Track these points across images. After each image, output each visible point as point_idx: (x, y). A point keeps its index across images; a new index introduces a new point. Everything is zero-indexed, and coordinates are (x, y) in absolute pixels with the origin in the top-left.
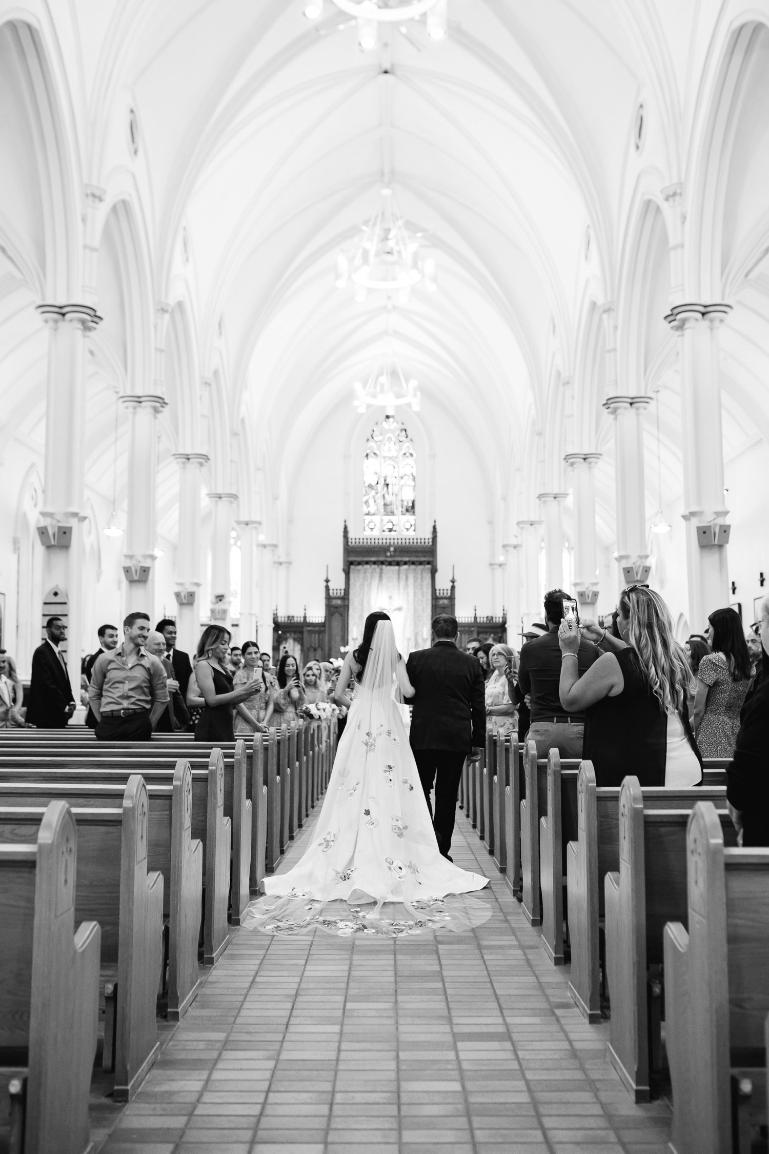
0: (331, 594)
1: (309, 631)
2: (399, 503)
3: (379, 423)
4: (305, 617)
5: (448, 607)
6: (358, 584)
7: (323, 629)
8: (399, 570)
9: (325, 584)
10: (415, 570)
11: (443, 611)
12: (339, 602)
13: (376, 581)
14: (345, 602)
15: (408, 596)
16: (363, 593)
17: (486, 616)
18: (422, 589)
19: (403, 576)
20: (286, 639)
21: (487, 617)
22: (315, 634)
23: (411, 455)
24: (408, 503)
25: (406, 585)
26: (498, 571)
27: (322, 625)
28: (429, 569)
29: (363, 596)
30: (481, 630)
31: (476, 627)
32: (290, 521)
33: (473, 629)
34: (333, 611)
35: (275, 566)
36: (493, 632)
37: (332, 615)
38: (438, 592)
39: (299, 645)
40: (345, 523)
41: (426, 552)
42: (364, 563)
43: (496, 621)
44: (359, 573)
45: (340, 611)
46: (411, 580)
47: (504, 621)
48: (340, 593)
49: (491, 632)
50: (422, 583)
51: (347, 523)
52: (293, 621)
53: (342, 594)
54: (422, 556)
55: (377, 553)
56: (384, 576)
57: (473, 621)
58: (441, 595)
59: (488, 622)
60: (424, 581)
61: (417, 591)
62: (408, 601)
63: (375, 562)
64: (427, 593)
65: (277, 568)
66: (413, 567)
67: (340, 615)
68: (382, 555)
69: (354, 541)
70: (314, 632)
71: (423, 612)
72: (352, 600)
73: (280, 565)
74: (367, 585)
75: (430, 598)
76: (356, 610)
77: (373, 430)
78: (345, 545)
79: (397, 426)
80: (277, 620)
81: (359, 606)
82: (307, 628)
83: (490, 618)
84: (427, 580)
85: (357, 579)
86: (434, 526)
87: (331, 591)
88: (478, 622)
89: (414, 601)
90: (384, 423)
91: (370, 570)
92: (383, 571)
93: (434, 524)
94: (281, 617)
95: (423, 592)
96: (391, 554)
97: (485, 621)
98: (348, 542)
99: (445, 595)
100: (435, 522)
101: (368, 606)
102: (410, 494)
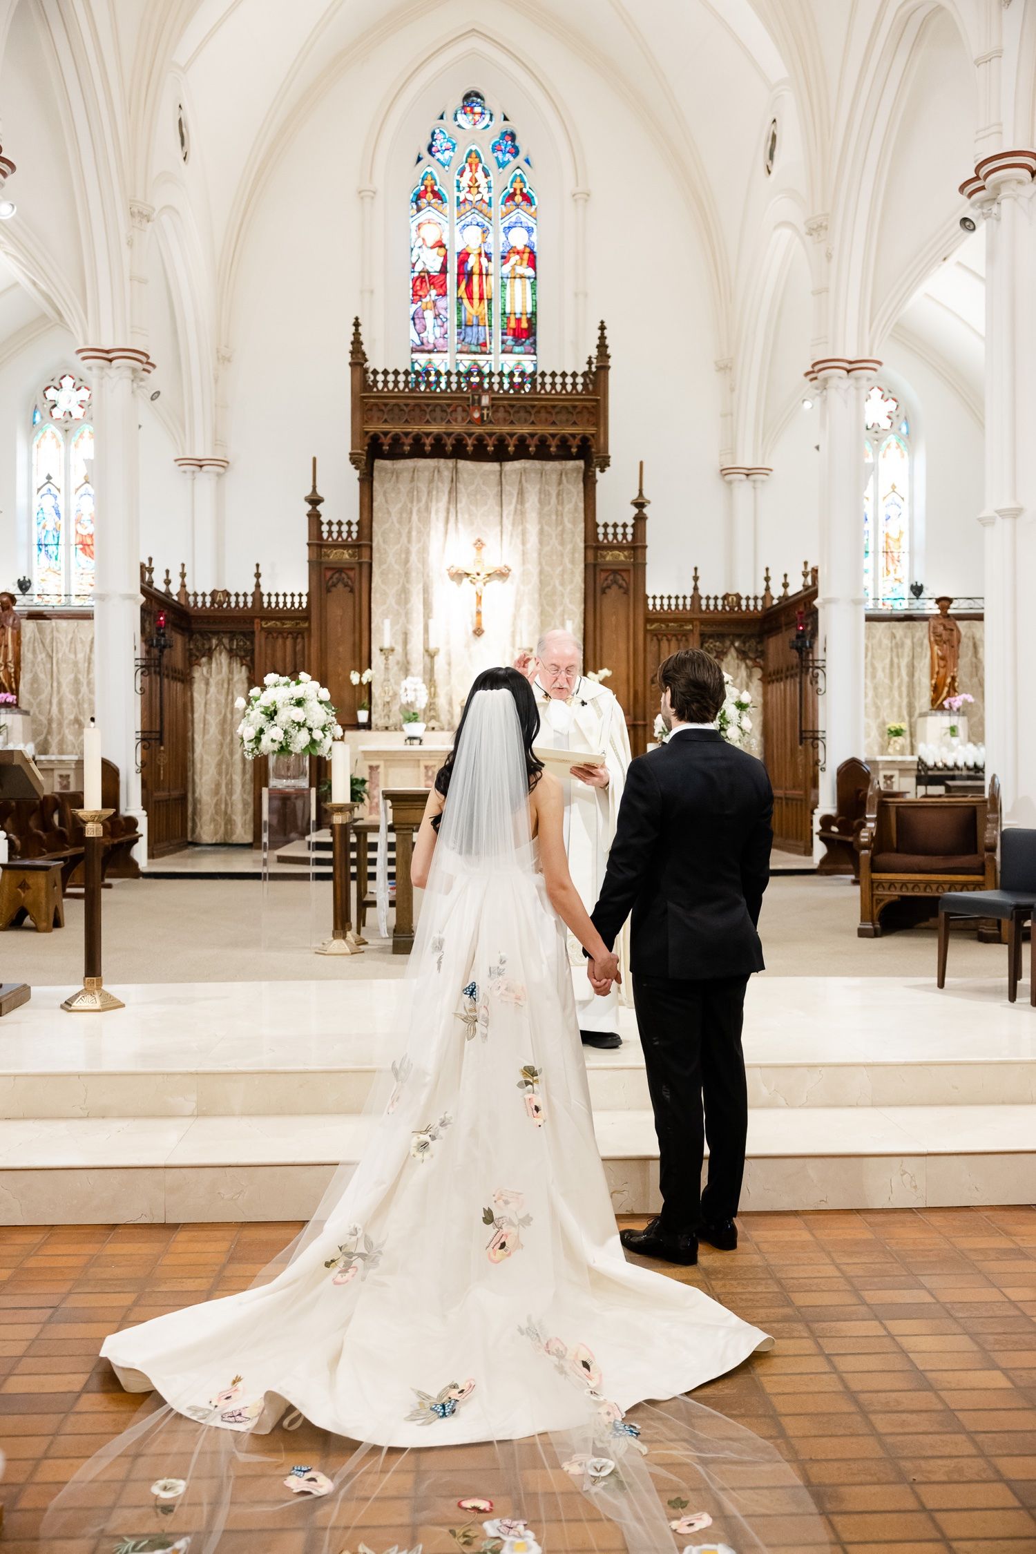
0: (325, 535)
1: (269, 631)
2: (497, 322)
3: (449, 116)
4: (258, 595)
5: (628, 571)
6: (395, 509)
7: (306, 625)
8: (501, 471)
9: (309, 507)
10: (542, 473)
11: (615, 582)
12: (346, 555)
13: (440, 505)
14: (360, 557)
15: (524, 543)
16: (410, 532)
17: (720, 596)
18: (560, 522)
19: (511, 489)
20: (209, 654)
21: (725, 598)
22: (285, 639)
23: (527, 198)
24: (518, 321)
25: (520, 514)
26: (743, 489)
27: (303, 615)
28: (577, 469)
29: (409, 541)
30: (708, 630)
31: (697, 623)
32: (224, 359)
33: (689, 627)
34: (331, 578)
35: (185, 472)
36: (738, 636)
37: (328, 591)
38: (601, 530)
39: (244, 667)
40: (357, 330)
41: (578, 410)
42: (410, 445)
43: (748, 606)
44: (397, 477)
45: (349, 578)
46: (532, 500)
47: (768, 605)
48: (349, 533)
49: (734, 635)
50: (560, 508)
51: (361, 329)
52: (225, 605)
53: (354, 535)
54: (567, 420)
55: (445, 411)
56: (463, 490)
57: (688, 607)
58: (610, 537)
59: (727, 608)
60: (565, 502)
61: (546, 528)
62: (524, 553)
63: (438, 439)
64: (573, 533)
65: (189, 475)
66: (537, 464)
67: (348, 589)
68: (460, 419)
69: (380, 378)
70: (280, 632)
71: (562, 584)
72: (379, 551)
73: (197, 469)
74: (419, 511)
75: (582, 545)
76: (390, 576)
77: (433, 134)
78: (358, 388)
79: (490, 123)
80: (183, 602)
81: (397, 567)
82: (263, 623)
83: (732, 600)
84: (574, 500)
85: (393, 495)
86: (599, 338)
87: (325, 528)
88: (704, 608)
89: (540, 554)
90: (459, 116)
91: (427, 474)
92: (460, 475)
93: (599, 333)
94: (196, 595)
95: (563, 531)
96: (482, 415)
97: (720, 608)
98: (365, 380)
99: (620, 537)
100: (602, 328)
101: (420, 566)
102: (524, 298)
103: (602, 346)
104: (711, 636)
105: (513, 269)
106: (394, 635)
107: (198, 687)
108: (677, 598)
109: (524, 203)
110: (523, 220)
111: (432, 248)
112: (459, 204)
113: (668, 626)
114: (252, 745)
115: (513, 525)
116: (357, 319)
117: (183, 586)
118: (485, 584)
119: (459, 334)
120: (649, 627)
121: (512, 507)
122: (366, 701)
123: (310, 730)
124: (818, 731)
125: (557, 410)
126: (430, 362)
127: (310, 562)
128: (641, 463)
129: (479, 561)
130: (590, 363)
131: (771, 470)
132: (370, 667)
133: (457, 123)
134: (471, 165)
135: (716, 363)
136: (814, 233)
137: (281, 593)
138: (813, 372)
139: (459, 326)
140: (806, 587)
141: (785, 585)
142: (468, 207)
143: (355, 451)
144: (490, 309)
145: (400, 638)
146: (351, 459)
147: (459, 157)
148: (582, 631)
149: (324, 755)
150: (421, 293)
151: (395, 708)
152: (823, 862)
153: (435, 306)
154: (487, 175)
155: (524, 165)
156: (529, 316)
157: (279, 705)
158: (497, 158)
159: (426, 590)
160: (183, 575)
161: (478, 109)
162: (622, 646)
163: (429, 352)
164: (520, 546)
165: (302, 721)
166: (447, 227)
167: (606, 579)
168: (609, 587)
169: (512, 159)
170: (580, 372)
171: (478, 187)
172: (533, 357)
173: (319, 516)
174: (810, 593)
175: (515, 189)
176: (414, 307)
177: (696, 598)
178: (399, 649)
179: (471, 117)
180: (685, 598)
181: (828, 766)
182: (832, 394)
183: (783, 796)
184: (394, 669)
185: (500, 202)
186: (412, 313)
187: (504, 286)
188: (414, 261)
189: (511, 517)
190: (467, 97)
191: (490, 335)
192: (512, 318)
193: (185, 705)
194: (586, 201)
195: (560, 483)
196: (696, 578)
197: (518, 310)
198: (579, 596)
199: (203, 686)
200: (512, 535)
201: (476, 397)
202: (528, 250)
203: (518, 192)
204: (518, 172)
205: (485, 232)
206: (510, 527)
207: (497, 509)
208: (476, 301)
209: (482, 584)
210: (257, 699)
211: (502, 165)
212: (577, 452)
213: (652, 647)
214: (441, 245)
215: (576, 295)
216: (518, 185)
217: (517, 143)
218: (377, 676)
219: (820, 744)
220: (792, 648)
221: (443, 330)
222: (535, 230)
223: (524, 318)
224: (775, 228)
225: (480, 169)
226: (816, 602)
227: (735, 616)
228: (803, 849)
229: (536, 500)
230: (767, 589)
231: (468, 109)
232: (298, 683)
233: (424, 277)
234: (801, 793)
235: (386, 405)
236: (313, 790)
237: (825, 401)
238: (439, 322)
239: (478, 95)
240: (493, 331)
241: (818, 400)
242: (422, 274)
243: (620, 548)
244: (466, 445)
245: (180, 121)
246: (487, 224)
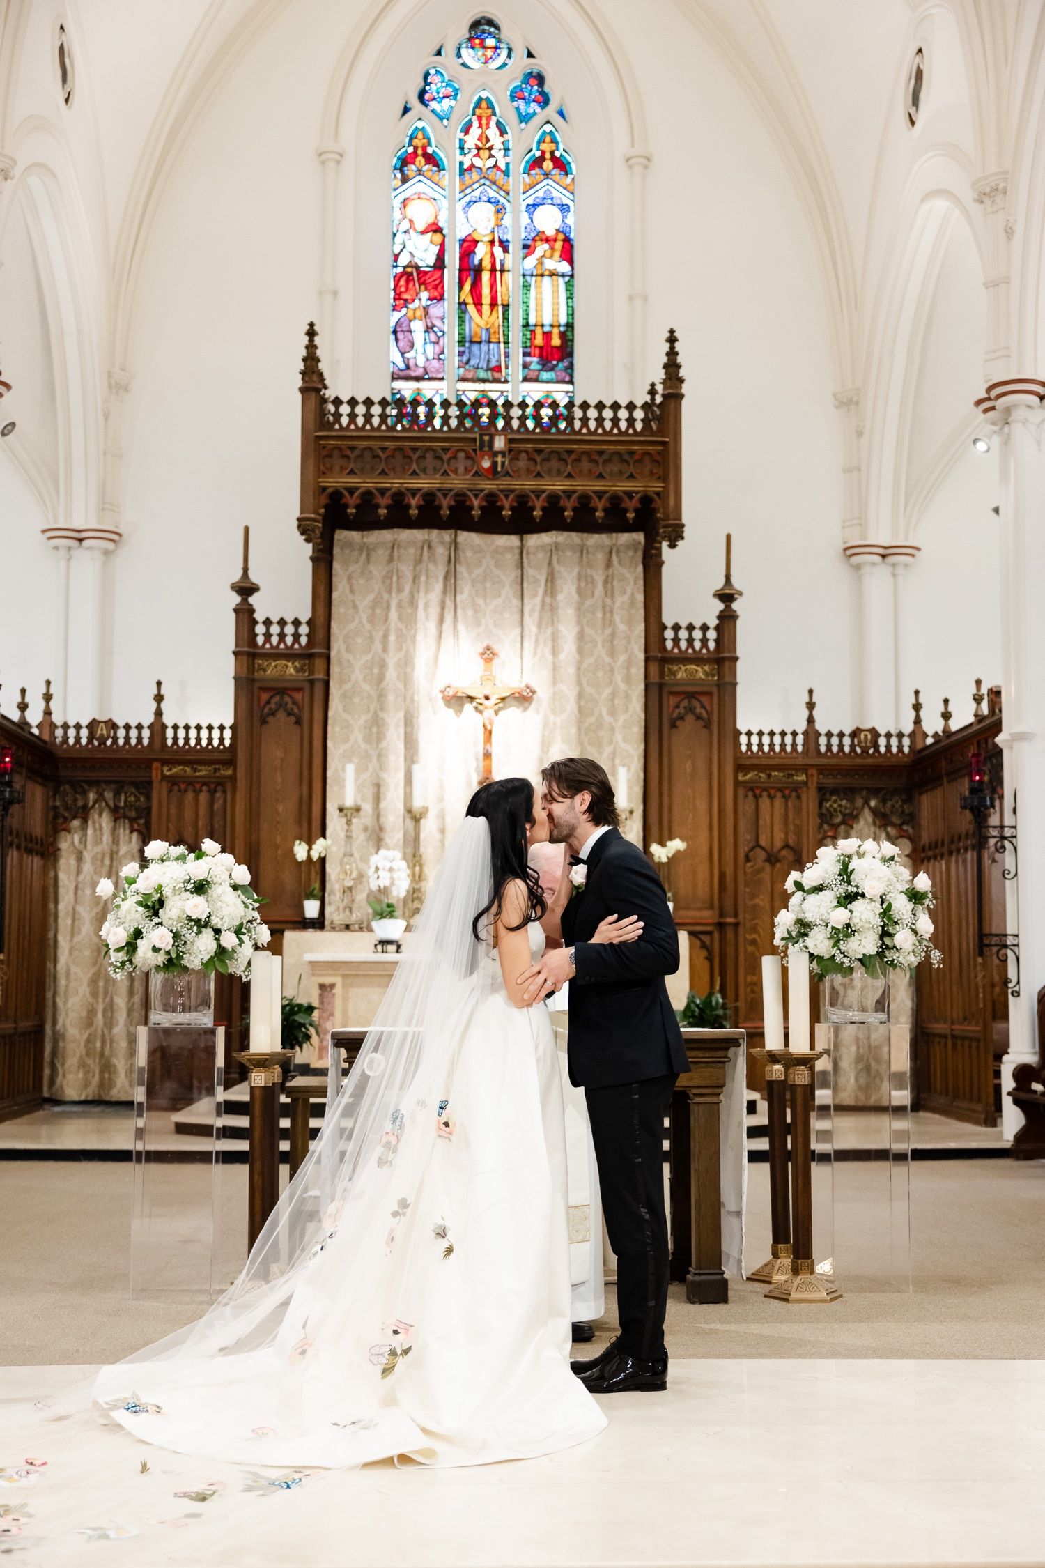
0: (260, 640)
1: (173, 781)
2: (516, 336)
3: (449, 51)
4: (158, 727)
5: (710, 694)
6: (364, 602)
7: (230, 772)
8: (522, 548)
9: (237, 599)
10: (582, 550)
11: (690, 710)
12: (291, 669)
13: (431, 596)
14: (311, 672)
15: (555, 652)
16: (385, 637)
17: (847, 731)
18: (608, 622)
19: (537, 575)
20: (84, 814)
21: (855, 734)
22: (197, 792)
23: (561, 165)
24: (547, 336)
25: (550, 611)
26: (877, 577)
27: (226, 757)
28: (633, 546)
29: (385, 650)
30: (830, 781)
31: (814, 771)
32: (118, 386)
33: (803, 777)
34: (268, 702)
35: (56, 548)
36: (875, 792)
37: (264, 722)
38: (669, 634)
39: (135, 835)
40: (311, 341)
41: (636, 457)
42: (388, 507)
43: (888, 747)
44: (368, 555)
45: (294, 703)
46: (568, 589)
47: (919, 746)
48: (296, 636)
49: (868, 789)
50: (608, 601)
51: (317, 340)
52: (109, 742)
53: (304, 640)
54: (620, 472)
55: (441, 458)
56: (465, 574)
57: (800, 748)
58: (683, 645)
59: (858, 750)
60: (617, 590)
61: (588, 631)
62: (555, 668)
63: (429, 497)
64: (628, 638)
65: (62, 553)
66: (575, 538)
67: (293, 719)
68: (461, 470)
69: (345, 409)
70: (190, 782)
71: (612, 713)
72: (339, 662)
73: (74, 543)
74: (400, 606)
75: (641, 656)
76: (356, 700)
77: (427, 75)
78: (312, 426)
79: (508, 61)
80: (46, 737)
81: (366, 687)
82: (166, 769)
83: (865, 737)
84: (629, 590)
85: (362, 581)
86: (668, 354)
87: (260, 629)
88: (823, 749)
89: (578, 669)
90: (463, 51)
91: (412, 551)
92: (460, 553)
93: (667, 346)
94: (66, 726)
95: (613, 635)
96: (494, 464)
97: (847, 749)
98: (322, 413)
99: (697, 645)
100: (672, 339)
101: (401, 686)
102: (556, 305)
103: (672, 366)
104: (834, 791)
105: (540, 262)
106: (359, 788)
107: (66, 863)
108: (783, 734)
109: (556, 171)
110: (555, 194)
111: (423, 233)
112: (463, 172)
113: (769, 776)
114: (122, 956)
115: (539, 626)
116: (312, 325)
117: (48, 713)
118: (496, 713)
119: (461, 354)
120: (740, 778)
121: (538, 600)
122: (317, 885)
123: (217, 932)
124: (1006, 935)
125: (605, 457)
126: (418, 391)
127: (237, 679)
128: (729, 537)
129: (488, 678)
130: (652, 392)
131: (918, 549)
132: (324, 835)
133: (460, 61)
134: (480, 118)
135: (834, 395)
136: (986, 200)
137: (193, 724)
138: (989, 399)
139: (461, 342)
140: (979, 718)
141: (946, 716)
142: (475, 176)
143: (303, 516)
144: (506, 318)
145: (370, 792)
146: (299, 526)
147: (463, 107)
148: (642, 783)
149: (239, 972)
150: (405, 296)
151: (361, 897)
152: (1019, 1137)
153: (426, 313)
154: (502, 132)
155: (557, 119)
156: (562, 329)
157: (167, 892)
158: (517, 109)
159: (409, 722)
160: (48, 697)
161: (490, 42)
162: (702, 805)
163: (418, 379)
164: (550, 658)
165: (203, 917)
166: (445, 204)
167: (677, 707)
168: (682, 718)
169: (538, 110)
170: (639, 403)
171: (490, 148)
172: (569, 387)
173: (251, 611)
174: (988, 726)
175: (543, 152)
176: (396, 316)
177: (812, 735)
178: (367, 808)
179: (480, 52)
180: (794, 734)
181: (1023, 989)
182: (1017, 429)
183: (948, 1032)
184: (360, 838)
185: (521, 170)
186: (393, 324)
187: (526, 287)
188: (397, 252)
189: (536, 615)
190: (475, 25)
191: (507, 355)
192: (539, 331)
193: (44, 890)
194: (646, 167)
195: (609, 564)
196: (811, 706)
197: (547, 320)
198: (637, 731)
199: (73, 862)
200: (537, 641)
201: (486, 438)
202: (561, 236)
203: (548, 156)
204: (548, 128)
205: (500, 210)
206: (534, 629)
207: (516, 602)
208: (486, 308)
209: (492, 712)
210: (131, 882)
211: (524, 118)
212: (635, 519)
213: (747, 806)
214: (436, 229)
215: (631, 298)
216: (547, 147)
217: (546, 89)
218: (334, 849)
219: (1009, 953)
220: (964, 808)
221: (437, 349)
222: (572, 208)
223: (555, 332)
224: (923, 200)
225: (493, 124)
226: (999, 740)
227: (870, 761)
228: (983, 1116)
229: (573, 589)
230: (918, 721)
231: (477, 41)
232: (198, 857)
233: (411, 274)
234: (978, 1028)
235: (352, 448)
236: (221, 1031)
237: (1006, 442)
238: (433, 337)
239: (490, 23)
240: (510, 350)
241: (996, 440)
242: (409, 270)
243: (698, 660)
244: (471, 508)
245: (61, 49)
246: (502, 200)
